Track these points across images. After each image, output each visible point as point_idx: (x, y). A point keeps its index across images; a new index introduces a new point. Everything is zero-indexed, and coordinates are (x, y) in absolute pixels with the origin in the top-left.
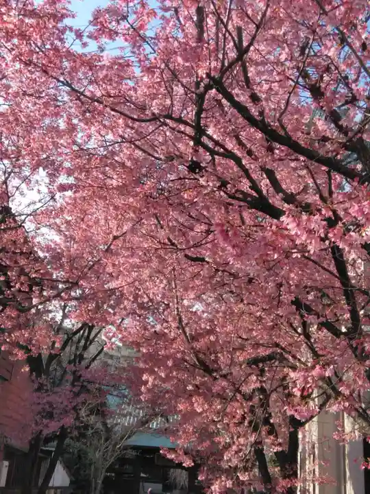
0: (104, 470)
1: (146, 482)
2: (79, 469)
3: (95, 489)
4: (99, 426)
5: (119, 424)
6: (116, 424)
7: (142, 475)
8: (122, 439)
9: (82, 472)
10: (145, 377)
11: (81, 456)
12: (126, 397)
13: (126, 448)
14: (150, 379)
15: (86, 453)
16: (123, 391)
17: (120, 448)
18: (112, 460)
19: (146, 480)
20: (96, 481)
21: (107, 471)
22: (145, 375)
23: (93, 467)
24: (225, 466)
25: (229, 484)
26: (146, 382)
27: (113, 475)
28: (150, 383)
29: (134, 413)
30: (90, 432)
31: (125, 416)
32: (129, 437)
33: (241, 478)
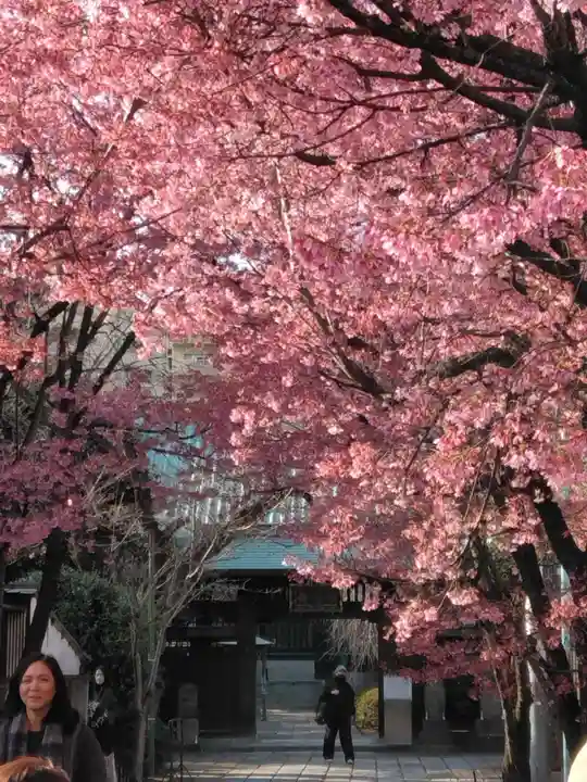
0: (161, 635)
1: (271, 658)
2: (98, 636)
3: (145, 676)
4: (137, 528)
5: (188, 520)
6: (180, 523)
7: (260, 641)
8: (198, 556)
9: (107, 641)
10: (235, 416)
11: (100, 604)
12: (197, 453)
13: (209, 578)
14: (247, 417)
15: (112, 597)
16: (189, 441)
17: (194, 578)
18: (180, 605)
19: (271, 654)
20: (144, 658)
21: (170, 635)
22: (234, 411)
23: (133, 627)
24: (418, 579)
25: (430, 614)
26: (239, 426)
27: (185, 644)
28: (247, 427)
29: (222, 492)
30: (114, 545)
31: (201, 497)
32: (217, 550)
33: (454, 602)
